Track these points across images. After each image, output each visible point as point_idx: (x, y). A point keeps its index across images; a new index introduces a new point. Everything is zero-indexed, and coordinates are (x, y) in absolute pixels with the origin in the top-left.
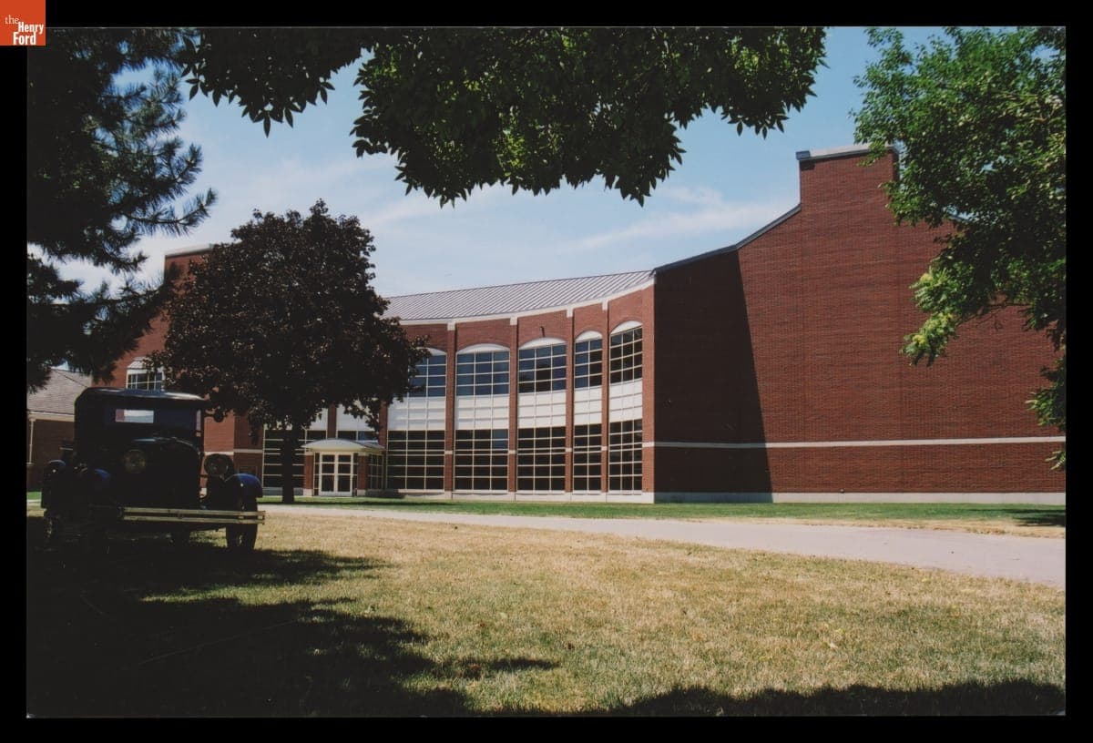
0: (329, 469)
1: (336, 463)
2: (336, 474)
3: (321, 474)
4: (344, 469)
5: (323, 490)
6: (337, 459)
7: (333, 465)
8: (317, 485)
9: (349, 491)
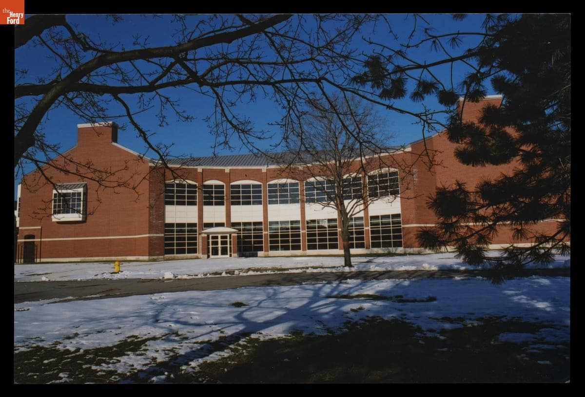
0: (216, 243)
1: (219, 240)
2: (220, 246)
3: (211, 246)
4: (224, 243)
5: (213, 254)
6: (219, 238)
7: (218, 241)
8: (209, 252)
9: (227, 254)
